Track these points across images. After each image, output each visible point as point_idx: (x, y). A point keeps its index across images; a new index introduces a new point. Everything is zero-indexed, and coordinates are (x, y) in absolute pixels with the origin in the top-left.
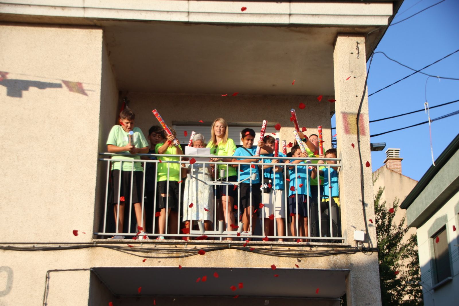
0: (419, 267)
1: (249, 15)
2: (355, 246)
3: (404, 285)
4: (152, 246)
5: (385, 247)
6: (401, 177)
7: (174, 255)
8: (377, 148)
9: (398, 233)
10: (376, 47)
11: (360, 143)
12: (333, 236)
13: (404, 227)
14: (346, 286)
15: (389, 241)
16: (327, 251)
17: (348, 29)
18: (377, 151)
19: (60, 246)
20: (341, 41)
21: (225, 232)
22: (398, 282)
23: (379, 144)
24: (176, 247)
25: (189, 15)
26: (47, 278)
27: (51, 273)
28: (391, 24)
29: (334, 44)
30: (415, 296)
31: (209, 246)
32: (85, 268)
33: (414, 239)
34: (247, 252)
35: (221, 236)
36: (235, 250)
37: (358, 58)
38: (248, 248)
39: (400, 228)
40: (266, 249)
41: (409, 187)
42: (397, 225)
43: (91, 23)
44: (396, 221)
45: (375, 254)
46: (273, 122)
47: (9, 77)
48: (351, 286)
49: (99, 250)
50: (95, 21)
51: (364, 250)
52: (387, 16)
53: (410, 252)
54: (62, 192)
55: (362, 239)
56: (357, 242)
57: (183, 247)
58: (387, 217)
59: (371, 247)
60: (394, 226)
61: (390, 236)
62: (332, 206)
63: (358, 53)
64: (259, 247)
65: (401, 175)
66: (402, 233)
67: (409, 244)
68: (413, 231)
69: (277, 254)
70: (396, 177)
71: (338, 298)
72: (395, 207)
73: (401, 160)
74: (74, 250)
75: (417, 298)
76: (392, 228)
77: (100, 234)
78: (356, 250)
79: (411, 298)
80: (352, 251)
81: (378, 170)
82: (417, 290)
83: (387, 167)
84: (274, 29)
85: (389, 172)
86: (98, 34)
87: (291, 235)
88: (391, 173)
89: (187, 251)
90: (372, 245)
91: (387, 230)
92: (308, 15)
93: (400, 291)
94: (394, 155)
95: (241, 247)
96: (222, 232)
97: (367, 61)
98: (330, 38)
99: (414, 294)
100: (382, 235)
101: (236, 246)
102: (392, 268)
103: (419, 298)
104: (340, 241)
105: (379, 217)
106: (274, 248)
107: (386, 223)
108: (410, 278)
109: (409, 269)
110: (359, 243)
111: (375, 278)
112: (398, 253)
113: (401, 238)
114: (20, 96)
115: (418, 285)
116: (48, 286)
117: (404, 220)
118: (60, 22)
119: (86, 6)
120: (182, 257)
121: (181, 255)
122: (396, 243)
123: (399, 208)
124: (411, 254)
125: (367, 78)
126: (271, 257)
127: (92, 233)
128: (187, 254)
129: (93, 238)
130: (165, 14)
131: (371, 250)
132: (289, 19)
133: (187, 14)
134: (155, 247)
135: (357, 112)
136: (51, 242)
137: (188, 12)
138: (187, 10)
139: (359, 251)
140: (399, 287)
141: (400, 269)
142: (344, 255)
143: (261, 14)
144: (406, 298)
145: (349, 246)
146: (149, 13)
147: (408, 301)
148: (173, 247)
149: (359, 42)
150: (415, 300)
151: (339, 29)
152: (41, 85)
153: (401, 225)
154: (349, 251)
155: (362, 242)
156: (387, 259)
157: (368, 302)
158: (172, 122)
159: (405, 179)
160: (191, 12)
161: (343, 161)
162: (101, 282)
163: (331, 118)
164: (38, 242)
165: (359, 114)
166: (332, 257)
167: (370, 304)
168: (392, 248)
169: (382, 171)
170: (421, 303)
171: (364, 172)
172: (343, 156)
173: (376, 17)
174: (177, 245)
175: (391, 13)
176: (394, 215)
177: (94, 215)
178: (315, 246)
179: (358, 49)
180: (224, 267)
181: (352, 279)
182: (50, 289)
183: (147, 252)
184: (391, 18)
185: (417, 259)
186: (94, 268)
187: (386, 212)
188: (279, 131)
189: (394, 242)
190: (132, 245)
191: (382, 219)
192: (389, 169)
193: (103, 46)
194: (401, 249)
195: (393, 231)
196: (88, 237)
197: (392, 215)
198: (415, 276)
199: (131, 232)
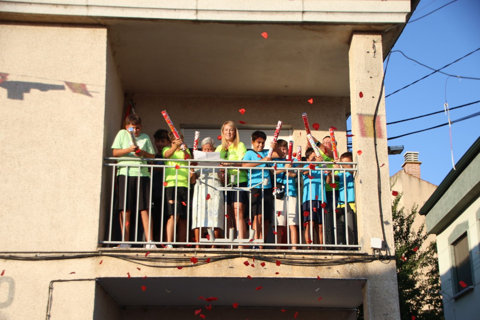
0: (439, 276)
1: (260, 13)
2: (371, 254)
3: (424, 294)
4: (160, 255)
5: (403, 255)
6: (420, 181)
7: (183, 264)
8: (396, 151)
9: (417, 240)
10: (393, 46)
12: (349, 244)
13: (423, 234)
14: (362, 296)
15: (408, 248)
16: (343, 259)
17: (364, 26)
18: (395, 154)
19: (63, 255)
20: (357, 39)
22: (417, 292)
23: (396, 147)
24: (185, 256)
25: (197, 13)
26: (51, 288)
27: (55, 284)
29: (349, 42)
30: (435, 306)
31: (219, 255)
32: (90, 278)
33: (434, 247)
34: (259, 261)
35: (232, 244)
36: (246, 259)
37: (374, 57)
38: (259, 257)
39: (419, 235)
40: (279, 258)
41: (428, 192)
42: (416, 232)
44: (415, 227)
45: (393, 262)
46: (286, 124)
47: (10, 78)
48: (368, 295)
49: (104, 259)
50: (99, 19)
51: (381, 258)
52: (405, 13)
53: (430, 260)
54: (65, 198)
55: (379, 246)
56: (374, 249)
57: (193, 255)
58: (405, 223)
59: (388, 255)
60: (413, 233)
61: (409, 244)
62: (348, 212)
63: (375, 52)
64: (271, 256)
65: (420, 179)
66: (421, 240)
67: (428, 252)
68: (432, 238)
69: (291, 263)
70: (415, 181)
71: (355, 308)
72: (413, 213)
73: (420, 164)
74: (78, 259)
75: (437, 308)
76: (410, 235)
77: (105, 242)
78: (373, 258)
79: (431, 308)
80: (369, 259)
81: (396, 174)
82: (437, 300)
83: (405, 171)
84: (286, 27)
85: (407, 176)
86: (103, 33)
88: (410, 177)
90: (390, 253)
91: (406, 237)
92: (322, 12)
93: (419, 300)
94: (412, 158)
95: (253, 255)
96: (233, 240)
97: (384, 61)
98: (346, 37)
99: (433, 304)
100: (400, 242)
101: (247, 255)
102: (411, 276)
103: (439, 307)
104: (356, 249)
105: (397, 224)
106: (287, 256)
107: (405, 230)
108: (430, 287)
109: (428, 278)
110: (376, 251)
111: (393, 287)
112: (417, 261)
113: (420, 245)
114: (21, 98)
115: (438, 294)
116: (51, 297)
117: (423, 227)
118: (63, 20)
119: (89, 4)
120: (191, 266)
121: (190, 264)
123: (417, 214)
124: (431, 262)
125: (384, 78)
126: (284, 265)
127: (97, 241)
128: (196, 263)
129: (98, 246)
130: (173, 12)
131: (388, 258)
132: (302, 16)
133: (195, 12)
134: (163, 255)
135: (373, 113)
136: (55, 251)
137: (197, 10)
138: (195, 8)
139: (376, 259)
140: (419, 296)
141: (419, 277)
142: (361, 264)
143: (273, 11)
144: (426, 308)
145: (366, 254)
146: (156, 11)
147: (427, 311)
148: (182, 256)
149: (375, 40)
150: (435, 310)
151: (354, 27)
152: (43, 87)
153: (420, 232)
155: (379, 250)
156: (405, 267)
157: (385, 313)
158: (181, 125)
159: (424, 184)
160: (200, 10)
161: (359, 165)
162: (107, 293)
163: (346, 120)
164: (41, 251)
165: (375, 116)
166: (347, 265)
167: (387, 314)
168: (410, 255)
169: (400, 176)
170: (442, 313)
171: (381, 176)
172: (359, 160)
173: (393, 14)
174: (185, 254)
175: (409, 10)
176: (413, 221)
177: (100, 222)
178: (330, 254)
179: (374, 47)
180: (235, 276)
181: (369, 288)
182: (53, 300)
183: (155, 261)
184: (409, 15)
185: (437, 267)
186: (99, 279)
187: (404, 218)
188: (292, 134)
189: (412, 249)
190: (139, 254)
191: (400, 226)
192: (407, 173)
193: (107, 46)
194: (420, 257)
195: (412, 239)
196: (92, 246)
197: (410, 221)
198: (435, 285)
199: (138, 241)
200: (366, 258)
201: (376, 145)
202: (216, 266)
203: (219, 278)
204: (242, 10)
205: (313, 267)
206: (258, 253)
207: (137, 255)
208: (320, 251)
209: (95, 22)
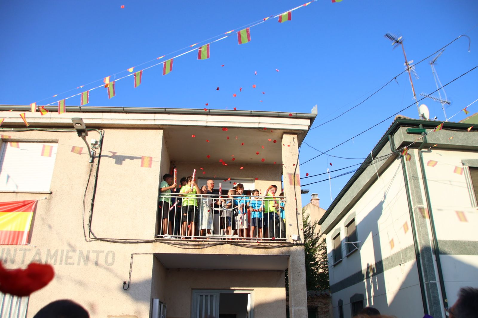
0: (327, 255)
1: (238, 123)
2: (292, 243)
3: (320, 264)
4: (186, 242)
5: (310, 245)
6: (319, 208)
7: (197, 247)
8: (305, 192)
9: (317, 237)
10: (303, 141)
11: (296, 189)
12: (282, 238)
13: (320, 234)
14: (288, 263)
15: (312, 241)
16: (278, 245)
17: (289, 131)
18: (305, 193)
19: (138, 241)
20: (285, 136)
21: (224, 235)
22: (317, 263)
23: (306, 190)
24: (198, 243)
25: (207, 122)
26: (132, 257)
27: (134, 255)
28: (310, 129)
29: (282, 138)
30: (325, 270)
31: (216, 243)
32: (151, 253)
33: (325, 240)
34: (236, 246)
35: (222, 238)
36: (230, 245)
37: (294, 145)
38: (236, 244)
39: (318, 235)
40: (246, 244)
41: (322, 213)
42: (317, 233)
43: (158, 127)
44: (316, 231)
45: (303, 246)
46: (251, 178)
47: (118, 154)
48: (290, 263)
49: (158, 244)
50: (159, 126)
51: (297, 245)
52: (307, 125)
53: (323, 247)
54: (139, 213)
55: (296, 239)
56: (294, 240)
57: (202, 243)
58: (311, 229)
59: (301, 243)
60: (315, 234)
61: (313, 239)
62: (281, 222)
63: (294, 143)
64: (242, 243)
65: (319, 207)
66: (319, 237)
67: (322, 243)
68: (324, 236)
69: (252, 247)
70: (316, 208)
71: (284, 270)
72: (315, 224)
73: (319, 200)
74: (145, 243)
75: (326, 271)
76: (314, 235)
77: (158, 235)
78: (293, 245)
79: (323, 271)
80: (291, 245)
81: (307, 205)
82: (326, 267)
83: (312, 203)
84: (251, 130)
85: (313, 206)
86: (161, 132)
87: (260, 237)
88: (314, 206)
89: (204, 245)
90: (301, 242)
91: (312, 236)
92: (268, 123)
93: (317, 267)
94: (315, 197)
95: (233, 243)
96: (223, 235)
97: (298, 148)
98: (280, 135)
99: (324, 269)
100: (309, 239)
101: (230, 243)
102: (314, 255)
103: (327, 270)
104: (285, 240)
105: (307, 229)
106: (250, 244)
107: (311, 232)
108: (322, 260)
109: (322, 256)
110: (295, 241)
111: (302, 259)
112: (317, 248)
113: (318, 240)
114: (121, 164)
115: (327, 264)
116: (132, 262)
117: (320, 231)
118: (143, 127)
119: (155, 119)
120: (202, 248)
121: (201, 247)
122: (316, 243)
123: (317, 225)
124: (323, 248)
125: (299, 155)
126: (249, 248)
127: (154, 235)
128: (204, 247)
129: (155, 237)
130: (195, 122)
131: (301, 244)
132: (259, 125)
133: (206, 122)
134: (187, 243)
135: (294, 173)
136: (134, 239)
137: (207, 121)
138: (206, 120)
139: (294, 245)
140: (317, 265)
141: (318, 256)
142: (287, 247)
143: (244, 122)
144: (320, 271)
145: (289, 243)
146: (187, 121)
147: (321, 272)
148: (197, 243)
149: (294, 137)
150: (325, 272)
151: (284, 131)
152: (131, 158)
153: (318, 233)
154: (289, 245)
155: (296, 241)
156: (311, 251)
157: (299, 272)
158: (198, 177)
159: (321, 210)
160: (208, 121)
161: (287, 198)
162: (159, 261)
163: (281, 176)
164: (127, 239)
165: (295, 174)
166: (280, 248)
167: (299, 273)
168: (314, 245)
169: (309, 205)
170: (328, 273)
171: (297, 204)
172: (287, 195)
173: (302, 126)
174: (199, 242)
175: (309, 124)
176: (315, 228)
177: (156, 225)
178: (272, 243)
179: (294, 140)
180: (223, 254)
181: (291, 260)
182: (133, 263)
183: (183, 245)
184: (309, 127)
185: (326, 250)
186: (155, 253)
187: (311, 226)
188: (254, 182)
189: (315, 242)
190: (175, 242)
191: (309, 230)
192: (313, 204)
193: (163, 138)
194: (318, 246)
195: (314, 237)
196: (152, 237)
197: (314, 228)
198: (325, 260)
199: (175, 235)
200: (290, 245)
201: (295, 188)
202: (214, 248)
203: (216, 254)
204: (229, 121)
205: (263, 249)
206: (236, 242)
207: (174, 242)
208: (267, 241)
209: (157, 127)
